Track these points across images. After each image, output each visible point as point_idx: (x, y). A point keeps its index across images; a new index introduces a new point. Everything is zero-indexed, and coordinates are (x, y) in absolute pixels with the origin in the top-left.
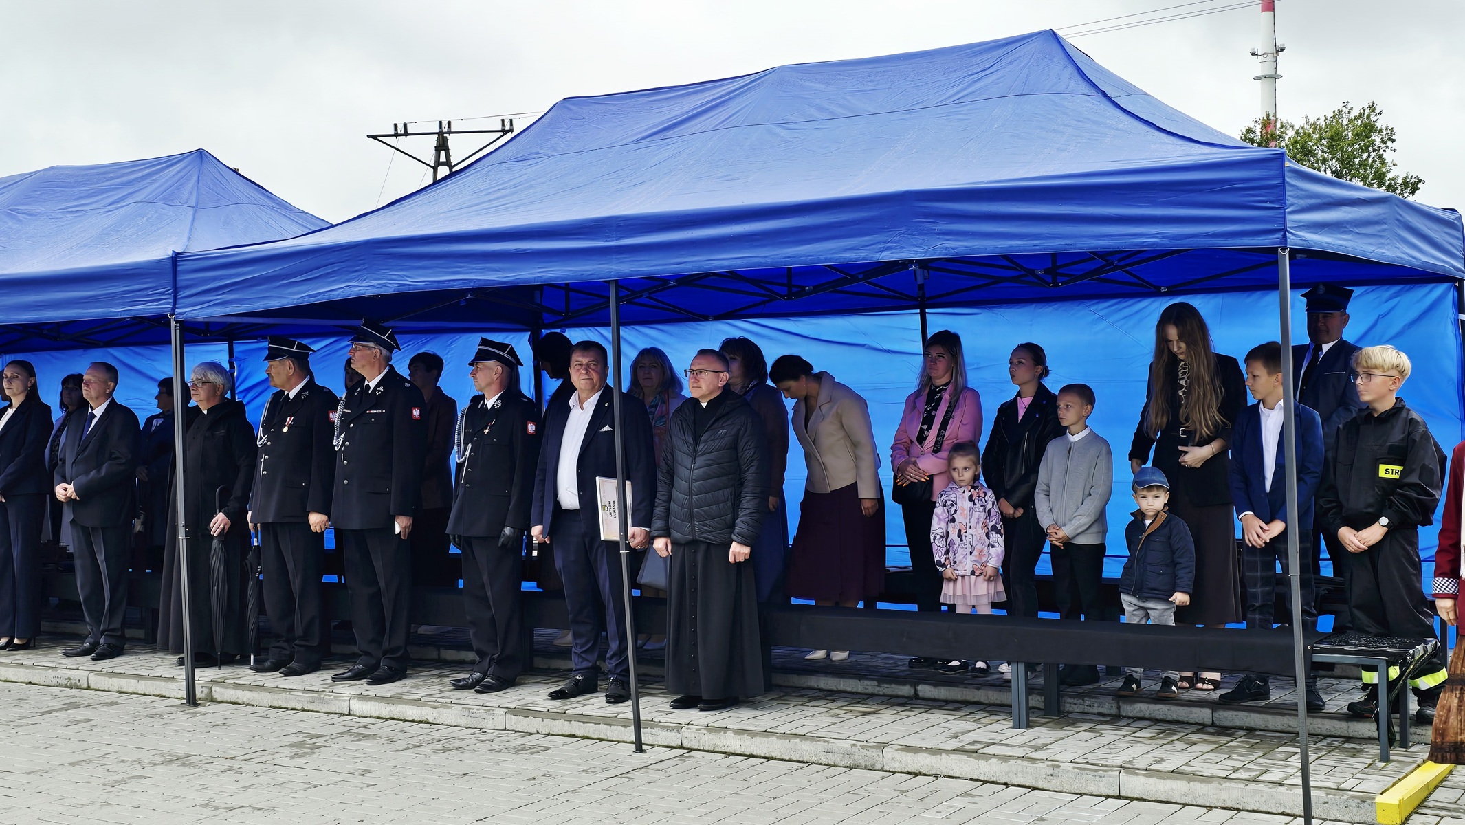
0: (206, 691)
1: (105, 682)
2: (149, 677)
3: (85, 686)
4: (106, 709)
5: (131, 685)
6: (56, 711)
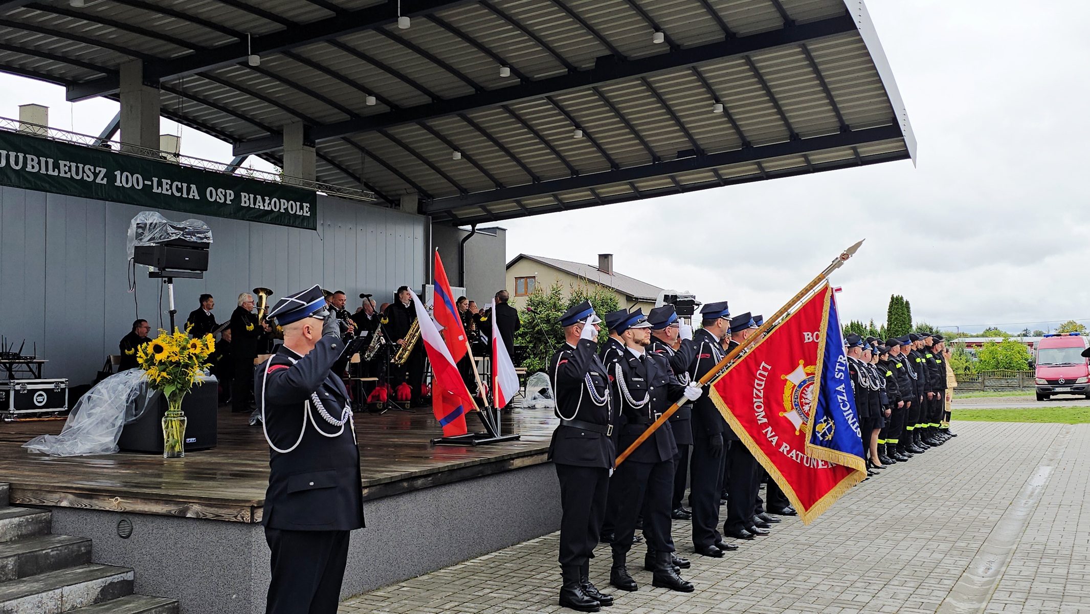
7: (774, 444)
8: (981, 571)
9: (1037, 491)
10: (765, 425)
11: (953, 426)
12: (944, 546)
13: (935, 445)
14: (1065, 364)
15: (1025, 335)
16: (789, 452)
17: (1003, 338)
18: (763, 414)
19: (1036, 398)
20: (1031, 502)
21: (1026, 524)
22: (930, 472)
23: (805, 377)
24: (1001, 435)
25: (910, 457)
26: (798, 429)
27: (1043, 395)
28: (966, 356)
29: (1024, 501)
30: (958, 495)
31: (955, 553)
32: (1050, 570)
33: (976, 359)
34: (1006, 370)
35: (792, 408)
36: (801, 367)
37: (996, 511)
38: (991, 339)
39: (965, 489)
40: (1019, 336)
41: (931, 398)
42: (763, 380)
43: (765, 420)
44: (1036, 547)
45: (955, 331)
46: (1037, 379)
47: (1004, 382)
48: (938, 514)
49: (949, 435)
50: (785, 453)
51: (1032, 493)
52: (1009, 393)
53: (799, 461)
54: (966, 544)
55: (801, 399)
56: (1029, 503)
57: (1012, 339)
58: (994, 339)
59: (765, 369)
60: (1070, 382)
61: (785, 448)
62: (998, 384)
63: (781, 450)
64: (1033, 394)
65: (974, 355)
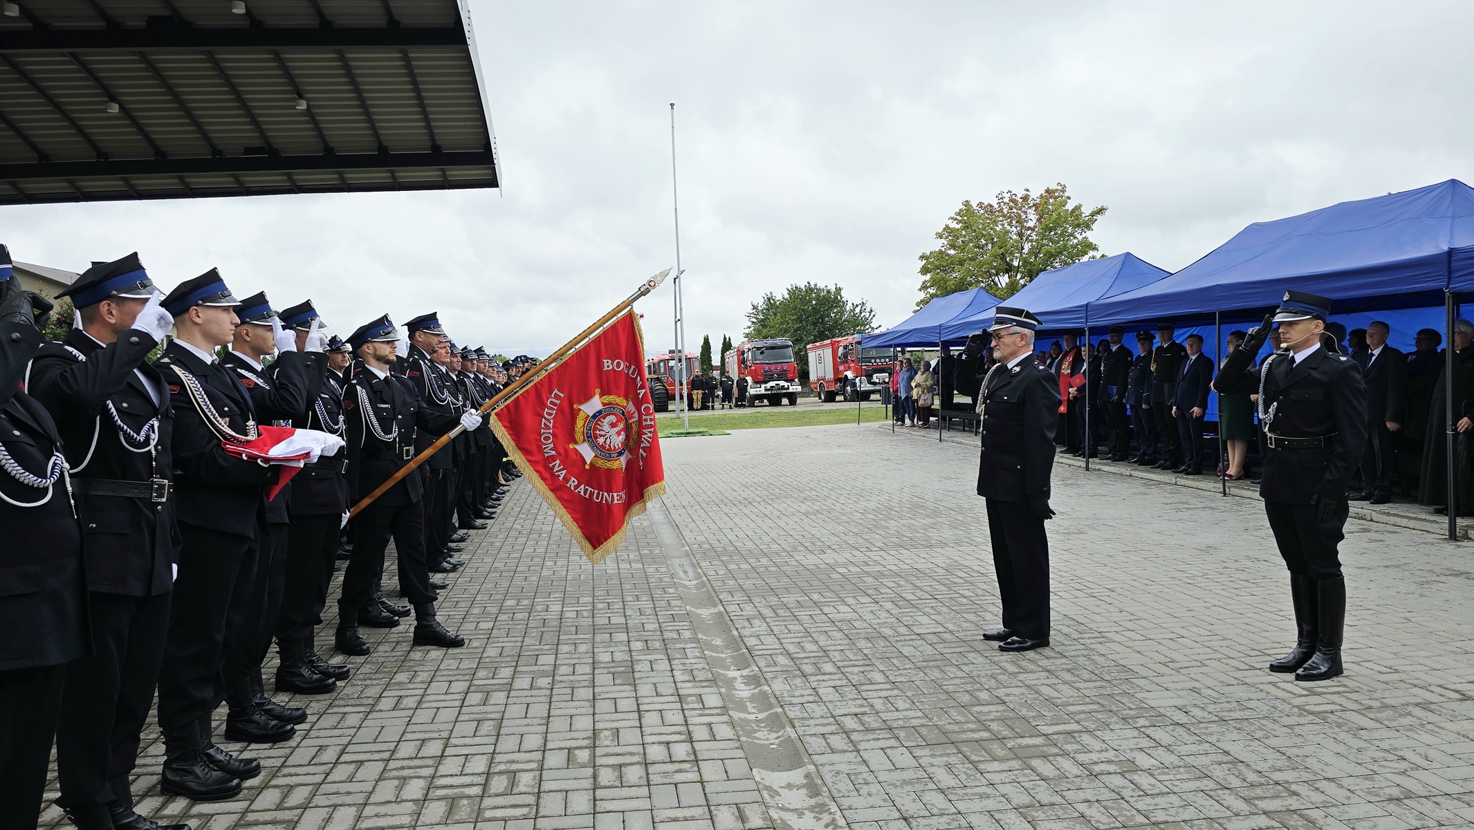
0: (1462, 532)
1: (1385, 518)
2: (1416, 519)
3: (1369, 519)
4: (1389, 535)
5: (1404, 522)
6: (1357, 532)
7: (561, 478)
10: (553, 458)
16: (576, 487)
18: (552, 445)
23: (600, 407)
26: (588, 462)
35: (584, 440)
36: (597, 396)
42: (553, 409)
43: (554, 453)
50: (572, 488)
53: (587, 496)
55: (594, 430)
59: (557, 397)
61: (573, 482)
63: (568, 485)
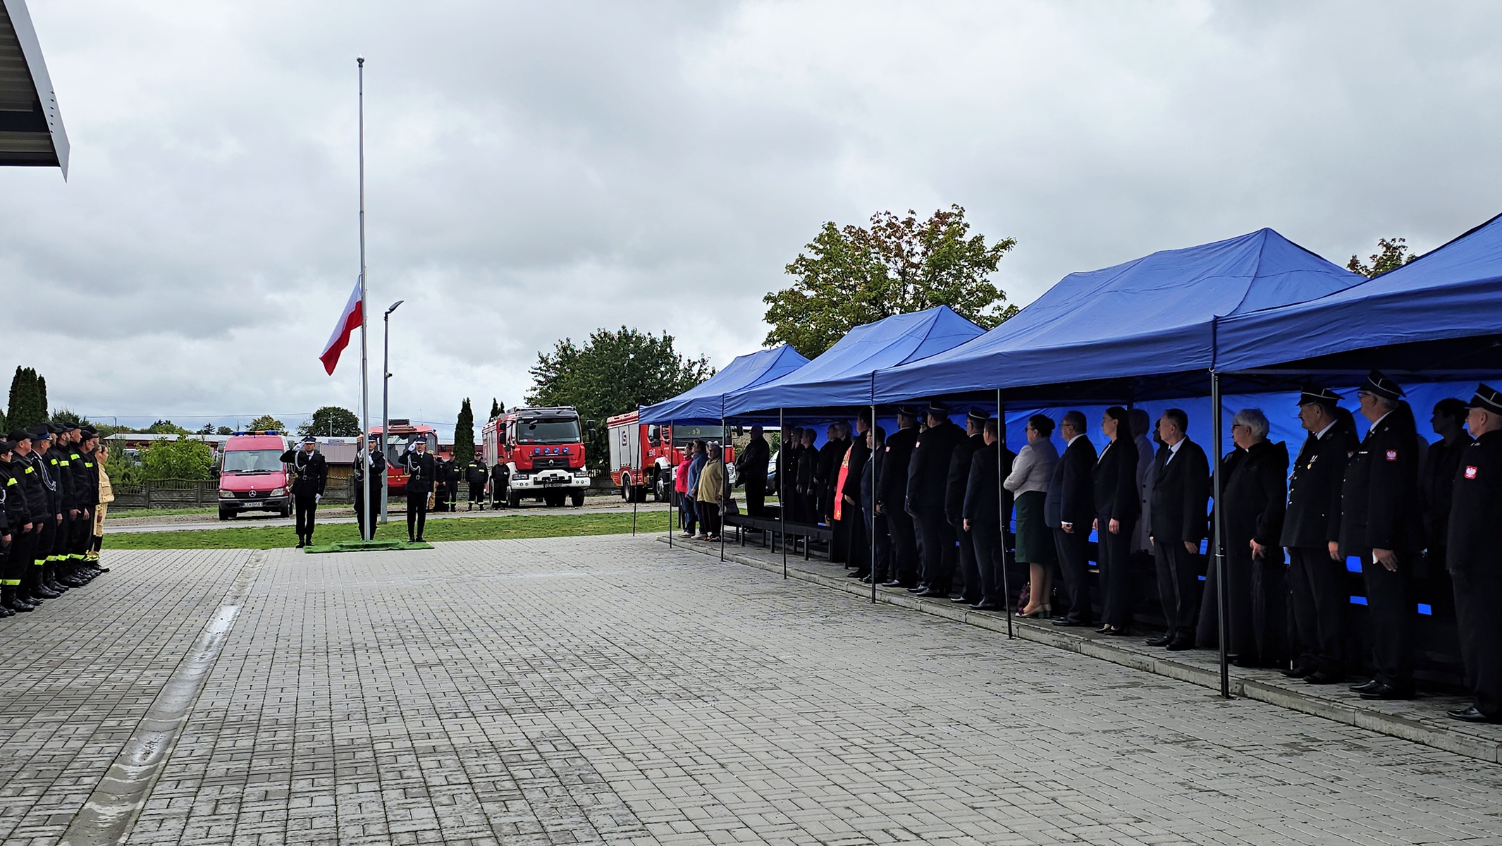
8: (137, 758)
9: (217, 641)
11: (105, 557)
12: (84, 730)
13: (76, 585)
14: (259, 471)
15: (207, 433)
17: (179, 436)
19: (218, 517)
20: (209, 655)
21: (202, 685)
22: (67, 624)
24: (171, 567)
25: (38, 604)
27: (228, 512)
28: (126, 459)
29: (200, 655)
30: (108, 654)
31: (101, 736)
32: (231, 744)
33: (138, 464)
34: (181, 479)
37: (162, 671)
38: (163, 436)
39: (119, 645)
40: (199, 433)
41: (74, 518)
44: (214, 715)
45: (111, 424)
46: (221, 491)
47: (176, 496)
48: (77, 684)
49: (98, 569)
51: (211, 642)
52: (182, 510)
54: (117, 723)
56: (207, 657)
57: (190, 437)
58: (166, 436)
60: (263, 494)
62: (167, 498)
64: (215, 511)
65: (137, 458)
